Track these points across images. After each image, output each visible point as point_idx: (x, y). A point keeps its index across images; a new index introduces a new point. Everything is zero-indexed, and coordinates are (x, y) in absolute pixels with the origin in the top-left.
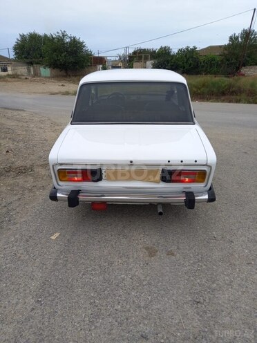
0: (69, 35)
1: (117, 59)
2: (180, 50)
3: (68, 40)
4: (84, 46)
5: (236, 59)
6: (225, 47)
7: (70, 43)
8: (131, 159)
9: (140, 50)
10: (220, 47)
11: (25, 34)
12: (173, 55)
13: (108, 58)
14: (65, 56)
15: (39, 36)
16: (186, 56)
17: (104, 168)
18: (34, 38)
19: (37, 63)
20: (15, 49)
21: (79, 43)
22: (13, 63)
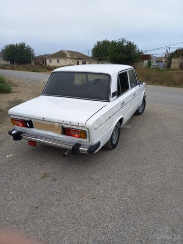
0: (127, 41)
1: (163, 56)
3: (125, 44)
4: (136, 48)
7: (127, 46)
11: (100, 41)
13: (154, 56)
14: (122, 55)
15: (109, 42)
17: (33, 121)
18: (105, 43)
19: (104, 60)
20: (93, 51)
21: (133, 45)
22: (90, 59)
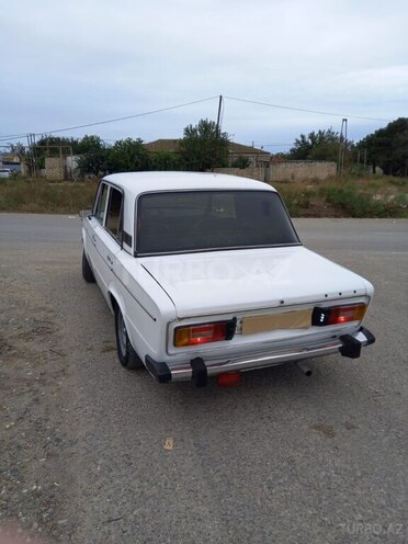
1: (8, 151)
2: (119, 143)
5: (198, 158)
6: (181, 142)
8: (281, 298)
9: (51, 139)
10: (175, 141)
12: (109, 150)
16: (129, 152)
17: (239, 317)
